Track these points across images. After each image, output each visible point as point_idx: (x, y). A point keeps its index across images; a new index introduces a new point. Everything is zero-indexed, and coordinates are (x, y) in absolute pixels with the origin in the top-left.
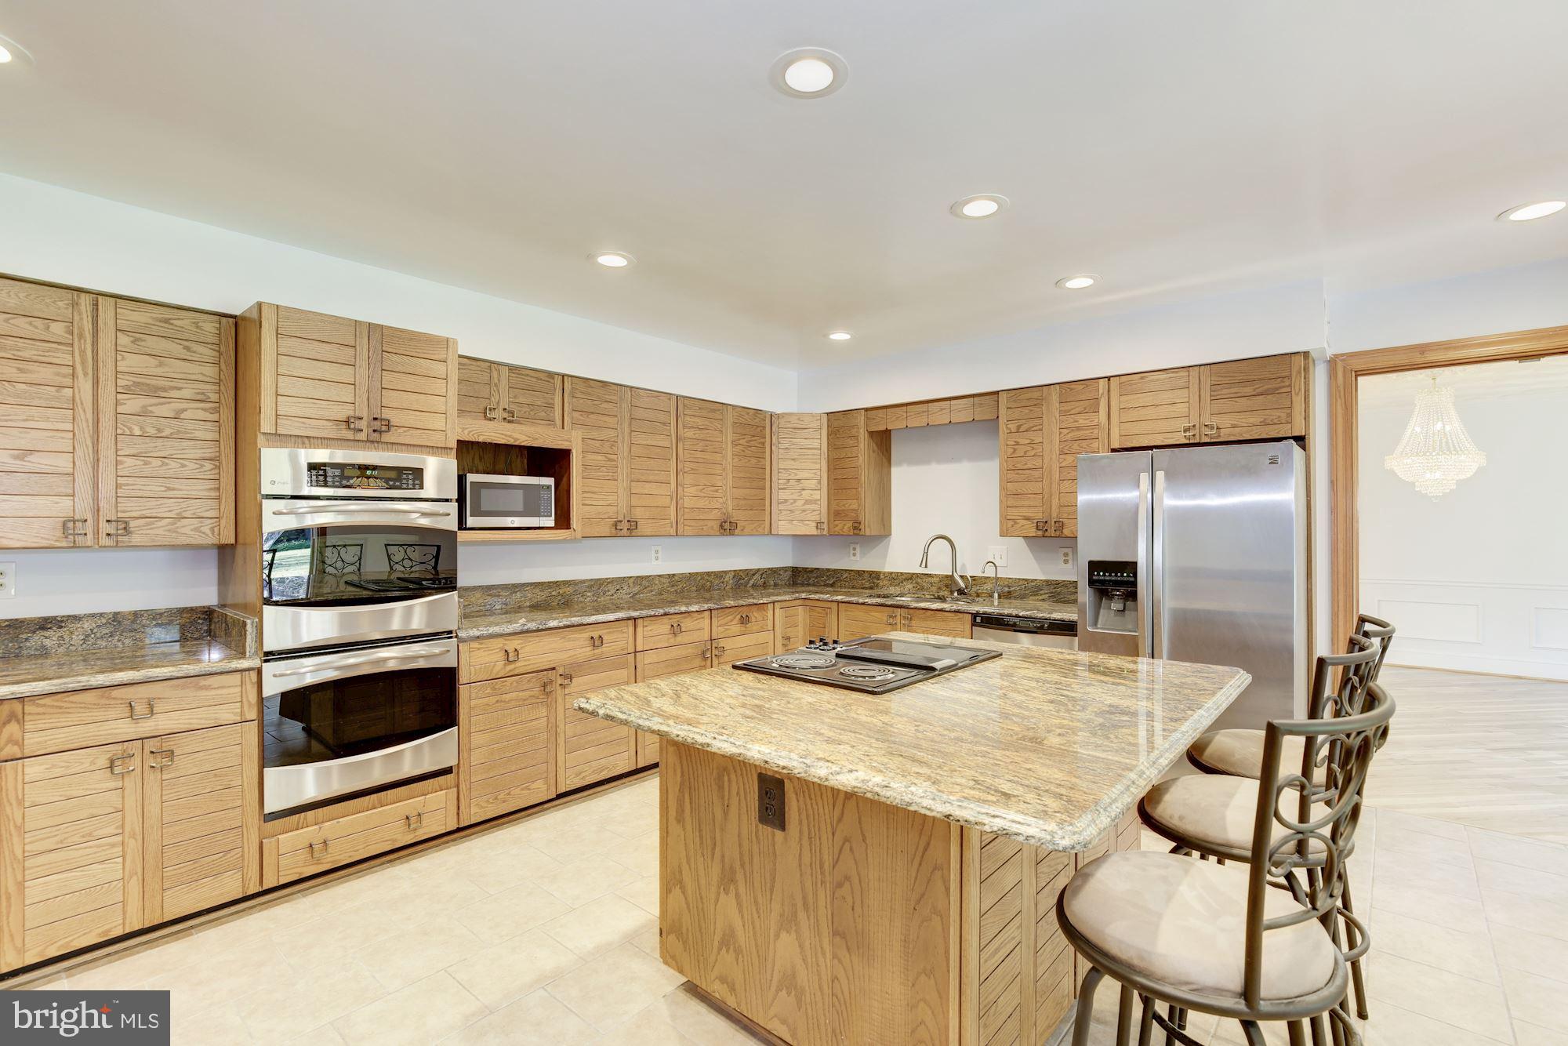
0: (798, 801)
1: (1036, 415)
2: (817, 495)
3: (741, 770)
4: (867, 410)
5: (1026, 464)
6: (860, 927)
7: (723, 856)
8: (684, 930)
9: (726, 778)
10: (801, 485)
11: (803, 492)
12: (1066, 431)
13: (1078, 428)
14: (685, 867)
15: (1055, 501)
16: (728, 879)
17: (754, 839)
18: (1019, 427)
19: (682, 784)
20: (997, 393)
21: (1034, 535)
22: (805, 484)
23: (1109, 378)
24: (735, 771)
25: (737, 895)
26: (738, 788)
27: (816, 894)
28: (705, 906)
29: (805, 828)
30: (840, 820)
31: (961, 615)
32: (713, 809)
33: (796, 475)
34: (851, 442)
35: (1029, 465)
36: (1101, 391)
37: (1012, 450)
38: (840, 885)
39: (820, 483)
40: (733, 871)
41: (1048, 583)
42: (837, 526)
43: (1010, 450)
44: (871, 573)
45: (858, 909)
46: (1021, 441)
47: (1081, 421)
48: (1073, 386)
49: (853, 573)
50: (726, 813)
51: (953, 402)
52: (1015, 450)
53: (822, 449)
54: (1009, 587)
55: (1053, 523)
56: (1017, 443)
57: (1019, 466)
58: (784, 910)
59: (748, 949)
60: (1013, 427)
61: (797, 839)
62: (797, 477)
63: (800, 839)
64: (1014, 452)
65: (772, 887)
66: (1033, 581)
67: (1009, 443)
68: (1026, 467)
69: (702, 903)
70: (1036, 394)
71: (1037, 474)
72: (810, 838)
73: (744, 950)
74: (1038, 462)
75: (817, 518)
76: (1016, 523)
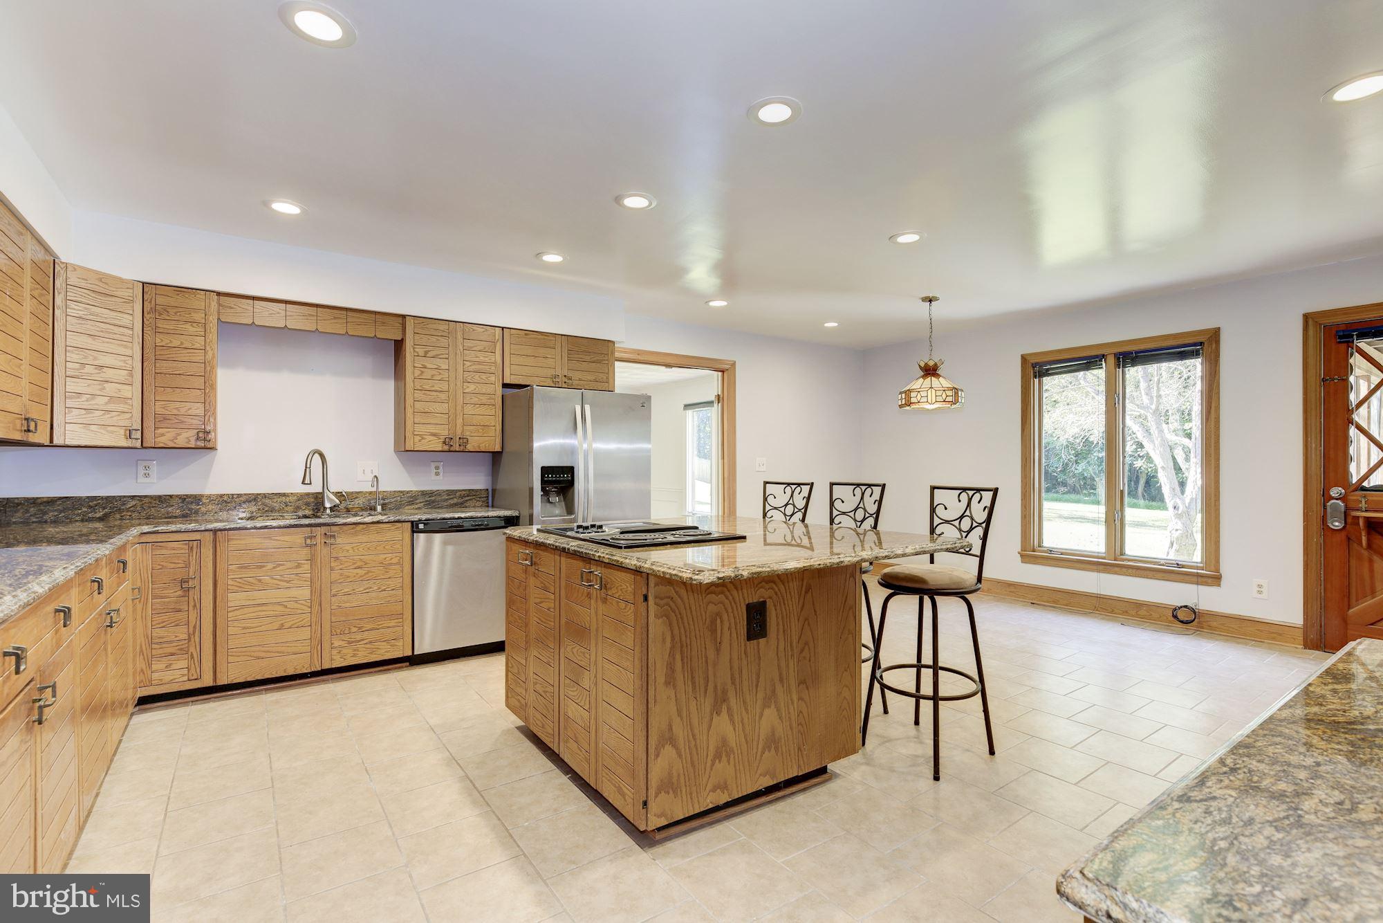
0: (776, 610)
1: (443, 345)
2: (127, 391)
3: (732, 608)
4: (219, 294)
5: (433, 386)
6: (813, 669)
7: (716, 687)
8: (674, 780)
9: (719, 621)
10: (102, 375)
11: (106, 385)
12: (468, 364)
13: (479, 363)
14: (677, 720)
15: (460, 421)
16: (720, 701)
17: (743, 656)
18: (426, 352)
19: (672, 648)
20: (404, 317)
21: (440, 449)
22: (109, 374)
23: (503, 328)
24: (727, 612)
25: (729, 709)
26: (730, 624)
27: (788, 666)
28: (698, 741)
29: (781, 627)
30: (802, 609)
31: (399, 525)
32: (706, 652)
33: (95, 359)
34: (191, 329)
35: (436, 388)
36: (497, 337)
37: (420, 372)
38: (802, 651)
39: (131, 376)
40: (725, 692)
41: (424, 493)
42: (163, 435)
43: (417, 373)
44: (184, 499)
45: (813, 659)
46: (429, 366)
47: (482, 358)
48: (475, 327)
49: (146, 500)
50: (718, 650)
51: (350, 314)
52: (422, 372)
53: (135, 329)
54: (384, 499)
55: (458, 439)
56: (425, 367)
57: (427, 387)
58: (766, 694)
59: (738, 745)
60: (421, 351)
61: (775, 637)
62: (96, 363)
63: (777, 635)
64: (421, 374)
65: (757, 686)
66: (408, 492)
67: (416, 365)
68: (433, 388)
69: (695, 739)
70: (443, 327)
71: (443, 396)
72: (784, 631)
73: (735, 749)
74: (445, 386)
75: (127, 423)
76: (423, 438)
